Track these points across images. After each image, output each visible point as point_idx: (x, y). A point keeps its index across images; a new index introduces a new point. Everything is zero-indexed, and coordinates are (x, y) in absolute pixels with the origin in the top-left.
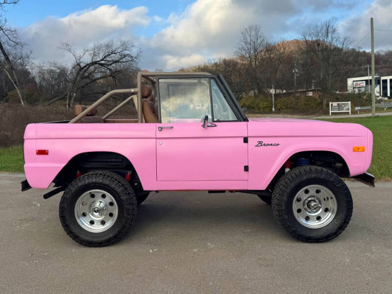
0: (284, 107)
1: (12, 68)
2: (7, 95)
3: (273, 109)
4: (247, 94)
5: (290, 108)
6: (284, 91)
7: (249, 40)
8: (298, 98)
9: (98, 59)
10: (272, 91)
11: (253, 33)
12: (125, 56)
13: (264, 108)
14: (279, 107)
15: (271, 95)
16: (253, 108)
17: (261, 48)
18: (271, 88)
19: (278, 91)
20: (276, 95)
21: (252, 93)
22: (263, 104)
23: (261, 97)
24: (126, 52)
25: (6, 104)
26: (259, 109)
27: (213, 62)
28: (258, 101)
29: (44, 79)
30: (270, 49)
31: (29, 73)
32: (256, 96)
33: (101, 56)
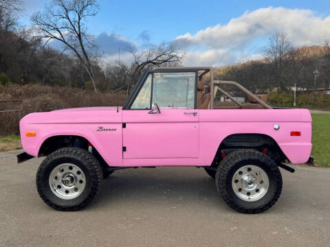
0: (304, 103)
1: (89, 64)
2: (84, 84)
3: (295, 104)
4: (271, 90)
5: (310, 104)
6: (305, 89)
7: (275, 45)
8: (317, 96)
9: (152, 59)
10: (294, 89)
11: (280, 39)
12: (173, 57)
13: (285, 103)
14: (300, 102)
15: (293, 92)
16: (276, 102)
17: (286, 52)
18: (293, 86)
19: (299, 89)
20: (297, 92)
21: (275, 90)
22: (286, 100)
23: (284, 93)
24: (173, 54)
25: (85, 91)
26: (282, 103)
27: (242, 62)
28: (281, 96)
29: (110, 73)
30: (293, 53)
31: (100, 69)
32: (279, 92)
33: (154, 57)
